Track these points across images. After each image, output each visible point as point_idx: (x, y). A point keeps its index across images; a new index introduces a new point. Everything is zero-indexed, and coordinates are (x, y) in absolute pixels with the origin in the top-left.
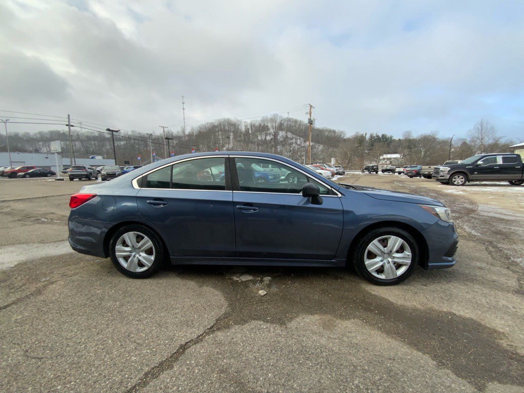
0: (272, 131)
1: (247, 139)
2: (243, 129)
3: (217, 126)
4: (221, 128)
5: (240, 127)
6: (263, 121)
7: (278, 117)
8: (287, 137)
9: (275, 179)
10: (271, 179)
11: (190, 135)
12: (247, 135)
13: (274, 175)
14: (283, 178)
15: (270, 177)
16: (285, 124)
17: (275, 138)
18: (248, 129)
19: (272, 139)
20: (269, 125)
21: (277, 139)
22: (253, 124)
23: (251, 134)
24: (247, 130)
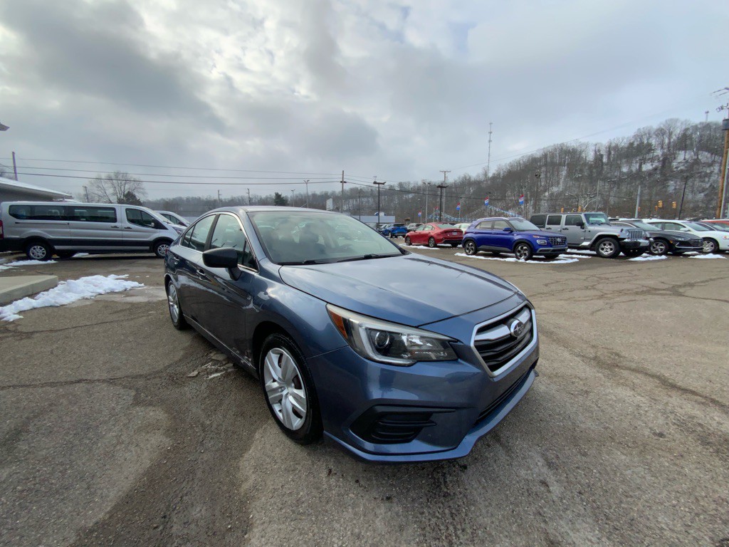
0: (659, 152)
1: (595, 175)
2: (590, 156)
3: (540, 160)
4: (546, 161)
5: (583, 155)
6: (639, 136)
7: (679, 124)
8: (697, 162)
9: (549, 245)
10: (541, 246)
11: (494, 178)
12: (596, 167)
13: (547, 238)
14: (586, 244)
15: (538, 241)
16: (696, 136)
17: (663, 166)
18: (602, 156)
19: (655, 169)
20: (653, 141)
21: (670, 167)
22: (613, 145)
23: (607, 164)
24: (599, 158)
